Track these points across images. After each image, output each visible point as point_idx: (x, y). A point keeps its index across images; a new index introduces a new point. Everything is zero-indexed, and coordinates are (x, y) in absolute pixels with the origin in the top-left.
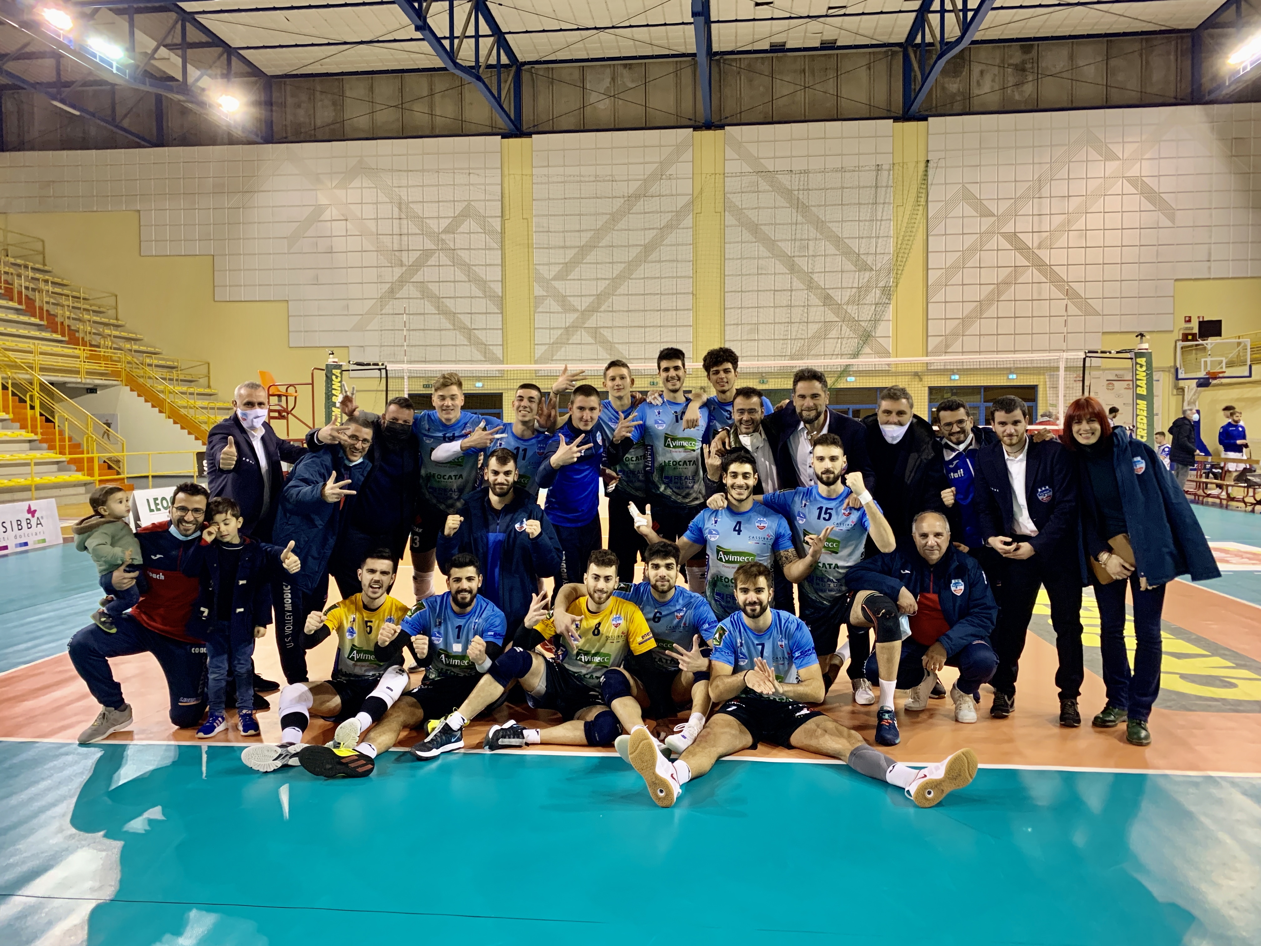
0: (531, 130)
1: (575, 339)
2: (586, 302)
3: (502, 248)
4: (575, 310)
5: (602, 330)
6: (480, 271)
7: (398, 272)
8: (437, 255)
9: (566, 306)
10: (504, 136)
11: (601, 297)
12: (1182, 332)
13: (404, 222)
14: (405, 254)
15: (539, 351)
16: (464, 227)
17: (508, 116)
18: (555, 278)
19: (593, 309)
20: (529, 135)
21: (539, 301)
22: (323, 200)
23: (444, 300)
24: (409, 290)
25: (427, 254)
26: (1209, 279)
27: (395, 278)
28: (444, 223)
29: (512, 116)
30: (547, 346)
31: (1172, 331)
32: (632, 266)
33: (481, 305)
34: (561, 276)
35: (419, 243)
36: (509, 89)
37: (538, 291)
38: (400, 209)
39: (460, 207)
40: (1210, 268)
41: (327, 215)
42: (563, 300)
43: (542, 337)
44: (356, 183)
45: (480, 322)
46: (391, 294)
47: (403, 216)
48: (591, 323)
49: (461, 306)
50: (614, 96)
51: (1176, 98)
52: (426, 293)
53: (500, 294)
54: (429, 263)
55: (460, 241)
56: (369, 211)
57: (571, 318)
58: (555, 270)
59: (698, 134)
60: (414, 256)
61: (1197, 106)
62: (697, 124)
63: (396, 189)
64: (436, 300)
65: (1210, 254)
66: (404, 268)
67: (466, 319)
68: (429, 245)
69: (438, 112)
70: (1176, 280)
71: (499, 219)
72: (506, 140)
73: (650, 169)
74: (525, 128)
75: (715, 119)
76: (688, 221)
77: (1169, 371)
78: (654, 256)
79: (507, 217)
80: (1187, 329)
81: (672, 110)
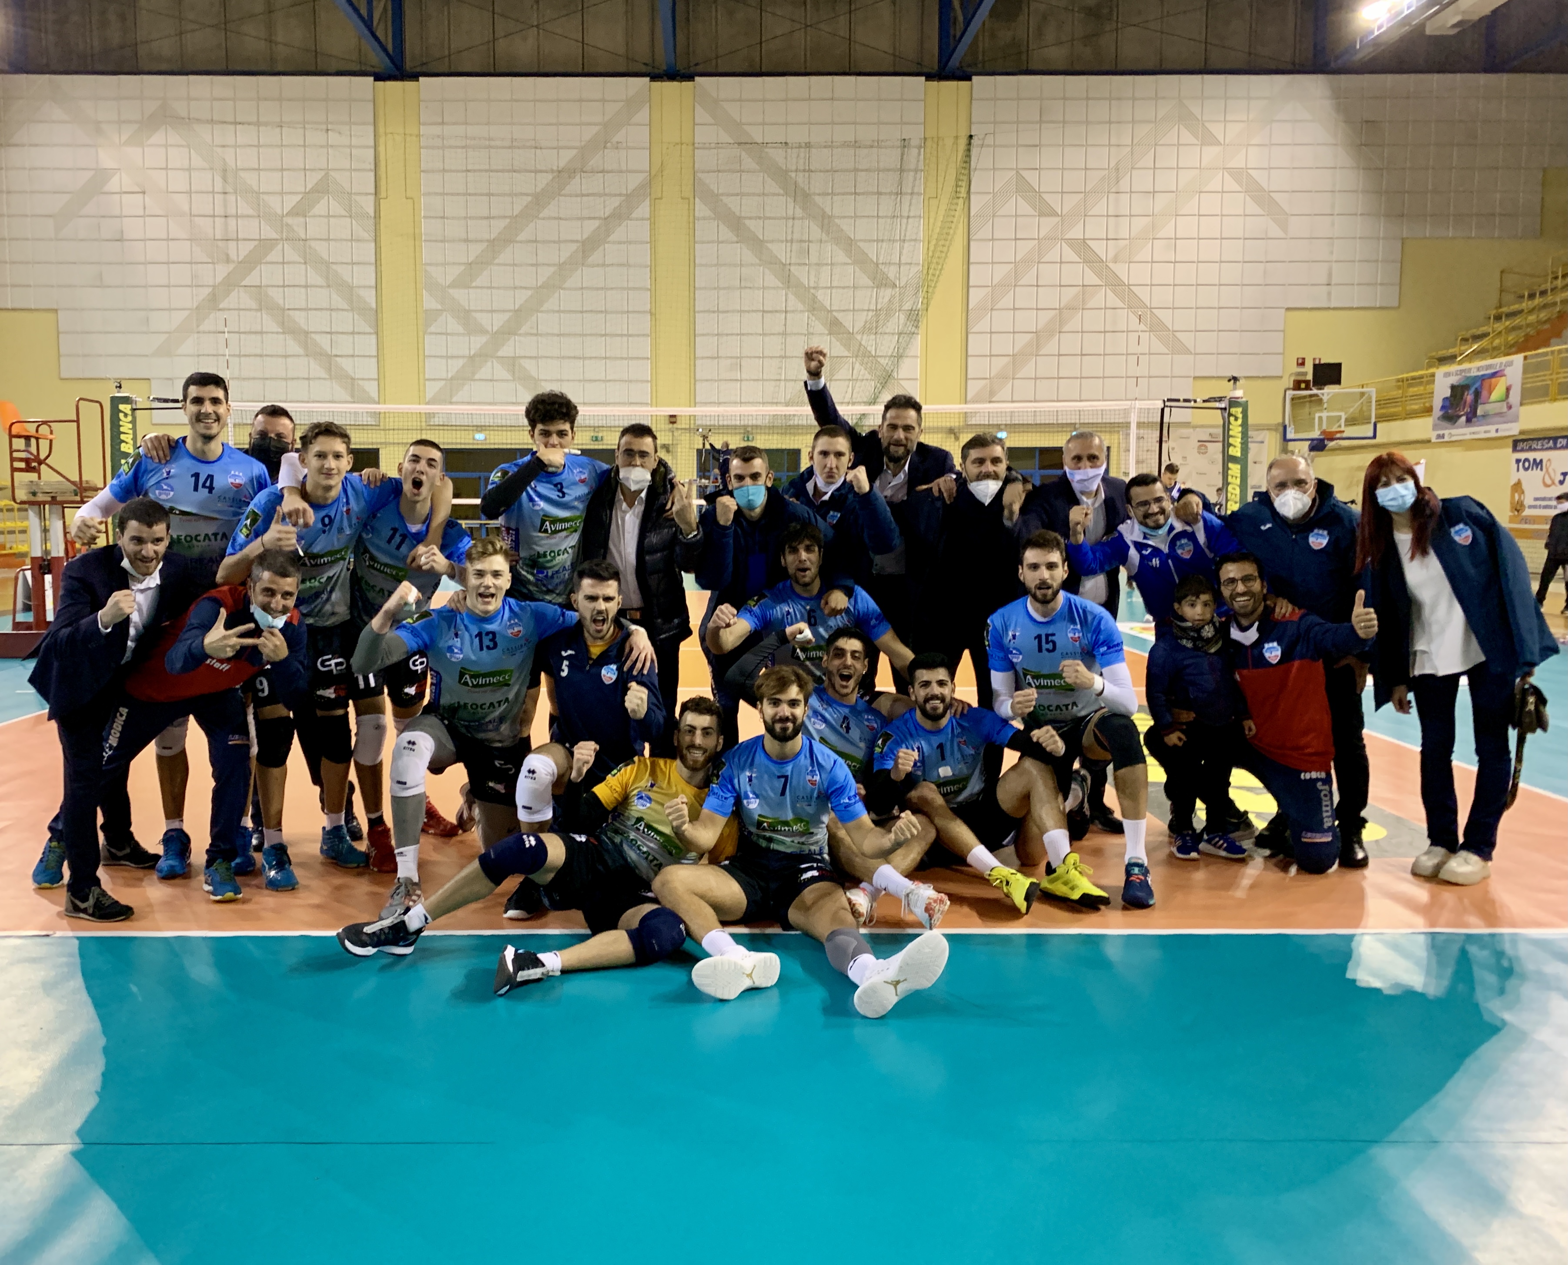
0: (418, 70)
1: (485, 372)
2: (498, 321)
3: (376, 240)
4: (483, 331)
5: (522, 361)
6: (344, 272)
7: (223, 271)
8: (280, 247)
9: (471, 327)
10: (378, 77)
11: (519, 315)
12: (1292, 379)
13: (231, 198)
14: (232, 245)
15: (432, 389)
16: (320, 208)
17: (385, 50)
18: (454, 285)
19: (509, 331)
20: (414, 76)
21: (431, 316)
22: (107, 159)
23: (291, 312)
24: (238, 298)
25: (265, 245)
26: (1329, 308)
27: (219, 279)
28: (291, 201)
29: (390, 48)
30: (443, 382)
31: (1281, 377)
32: (564, 269)
33: (345, 321)
34: (462, 282)
35: (250, 229)
36: (385, 9)
37: (430, 302)
38: (225, 179)
39: (313, 179)
40: (1329, 294)
41: (114, 184)
42: (465, 316)
43: (437, 369)
44: (158, 137)
45: (344, 345)
46: (213, 302)
47: (229, 189)
48: (506, 351)
49: (317, 322)
50: (537, 26)
51: (1294, 64)
52: (264, 304)
53: (374, 306)
54: (269, 258)
55: (315, 228)
56: (178, 182)
57: (478, 342)
58: (454, 272)
59: (657, 85)
60: (245, 248)
61: (1321, 77)
62: (656, 71)
63: (219, 150)
64: (280, 313)
65: (1330, 275)
66: (231, 267)
67: (324, 341)
68: (269, 233)
69: (280, 37)
70: (1288, 309)
71: (372, 198)
72: (380, 84)
73: (590, 132)
74: (409, 65)
75: (680, 67)
76: (643, 209)
77: (1276, 430)
78: (596, 257)
79: (383, 195)
80: (1299, 374)
81: (622, 50)
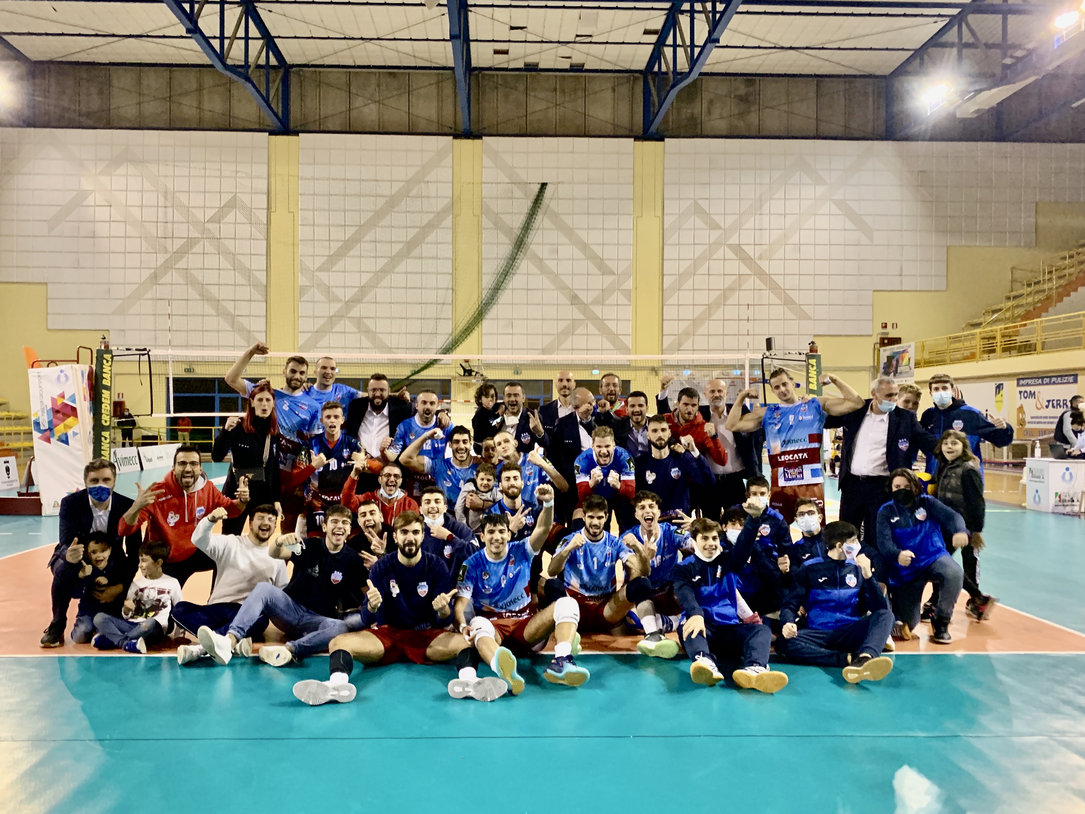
0: (299, 128)
1: (339, 327)
2: (350, 294)
3: (268, 240)
4: (339, 300)
5: (365, 320)
6: (245, 261)
7: (162, 258)
8: (201, 243)
9: (331, 298)
10: (272, 133)
11: (364, 290)
12: (879, 336)
13: (170, 210)
14: (169, 241)
15: (302, 339)
16: (230, 217)
17: (276, 115)
18: (320, 269)
19: (357, 300)
20: (296, 133)
21: (303, 290)
22: (86, 184)
23: (208, 287)
24: (173, 277)
25: (191, 242)
26: (901, 291)
27: (159, 264)
28: (210, 213)
29: (280, 114)
30: (310, 335)
31: (871, 336)
32: (395, 260)
33: (244, 292)
34: (325, 268)
35: (182, 231)
36: (277, 89)
37: (302, 280)
38: (166, 198)
39: (226, 198)
40: (901, 281)
41: (90, 201)
42: (327, 290)
43: (306, 325)
44: (122, 170)
45: (243, 309)
46: (155, 278)
47: (169, 204)
48: (354, 313)
49: (225, 293)
50: (379, 102)
51: (873, 134)
52: (191, 281)
53: (265, 282)
54: (194, 250)
55: (226, 230)
56: (134, 199)
57: (335, 307)
58: (319, 261)
59: (458, 142)
60: (178, 243)
61: (890, 143)
62: (457, 132)
63: (162, 179)
64: (200, 287)
65: (901, 269)
66: (169, 255)
67: (230, 306)
68: (194, 234)
69: (206, 106)
70: (874, 291)
71: (265, 211)
72: (273, 137)
73: (411, 172)
74: (292, 125)
75: (474, 129)
76: (448, 222)
77: (869, 371)
78: (416, 252)
79: (273, 209)
80: (883, 333)
81: (434, 117)
